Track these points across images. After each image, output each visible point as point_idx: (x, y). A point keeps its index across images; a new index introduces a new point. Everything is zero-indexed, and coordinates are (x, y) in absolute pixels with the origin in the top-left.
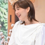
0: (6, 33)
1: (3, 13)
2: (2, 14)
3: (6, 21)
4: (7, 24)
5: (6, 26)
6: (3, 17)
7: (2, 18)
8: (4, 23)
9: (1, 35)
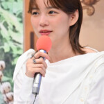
3: (18, 49)
7: (6, 41)
9: (5, 92)
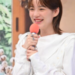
0: (10, 51)
1: (4, 14)
2: (2, 16)
3: (9, 28)
4: (11, 34)
5: (10, 38)
6: (2, 22)
8: (6, 32)
